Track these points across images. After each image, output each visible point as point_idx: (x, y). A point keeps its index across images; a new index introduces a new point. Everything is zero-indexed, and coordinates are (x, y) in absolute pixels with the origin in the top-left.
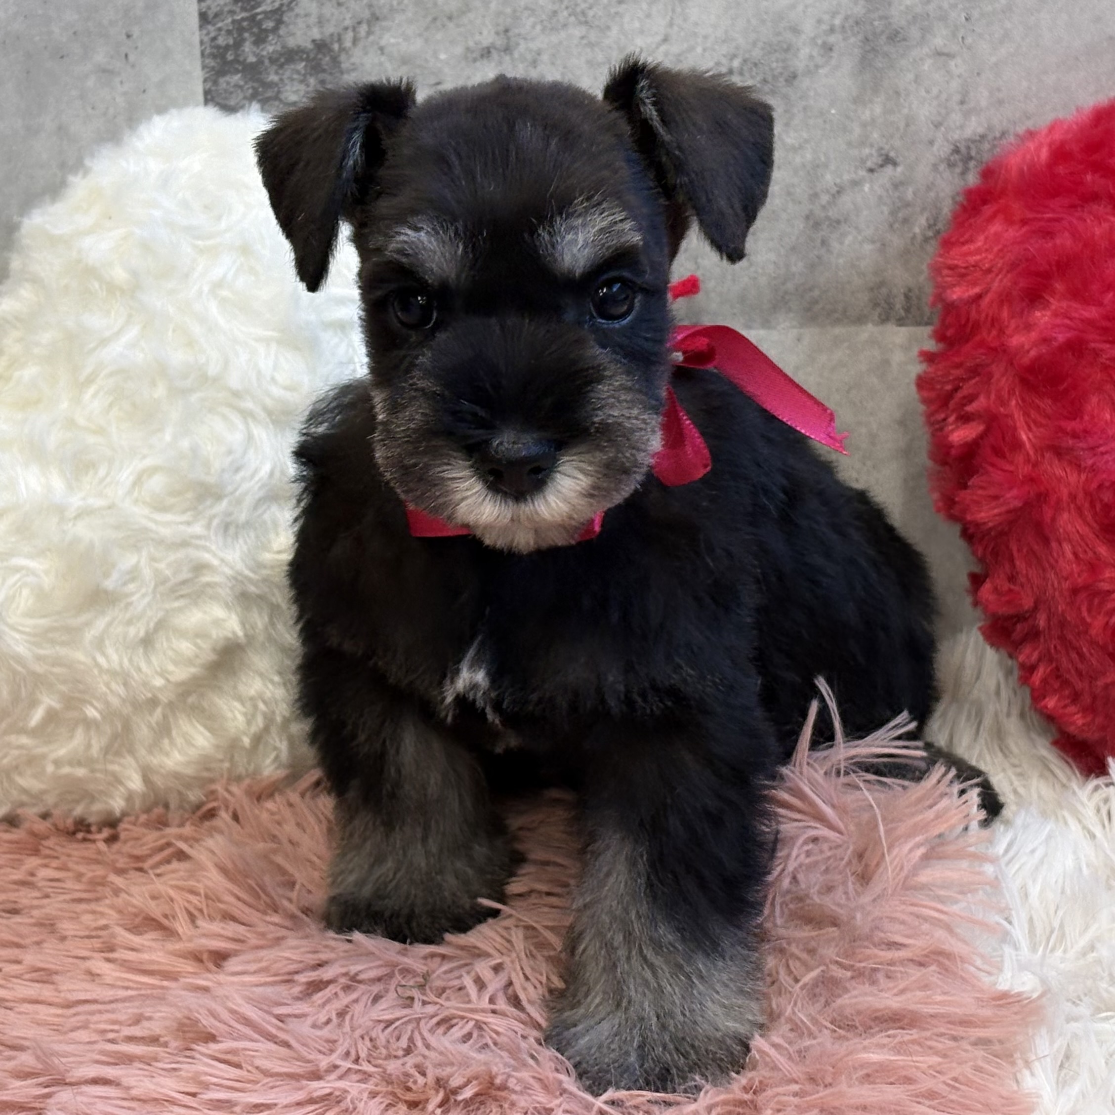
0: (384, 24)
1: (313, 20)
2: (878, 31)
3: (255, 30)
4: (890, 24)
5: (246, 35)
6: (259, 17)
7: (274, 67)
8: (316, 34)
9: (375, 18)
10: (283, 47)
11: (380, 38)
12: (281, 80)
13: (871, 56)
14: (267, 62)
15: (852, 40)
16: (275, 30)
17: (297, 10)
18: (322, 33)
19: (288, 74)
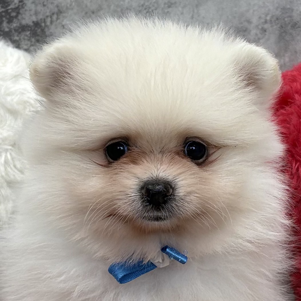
0: (64, 15)
1: (33, 12)
2: (287, 22)
3: (8, 17)
4: (292, 20)
5: (4, 19)
6: (10, 11)
7: (17, 34)
8: (34, 19)
9: (60, 12)
10: (20, 24)
11: (63, 21)
12: (20, 39)
13: (284, 34)
14: (13, 31)
15: (275, 27)
16: (16, 17)
17: (26, 8)
18: (37, 19)
19: (22, 36)
